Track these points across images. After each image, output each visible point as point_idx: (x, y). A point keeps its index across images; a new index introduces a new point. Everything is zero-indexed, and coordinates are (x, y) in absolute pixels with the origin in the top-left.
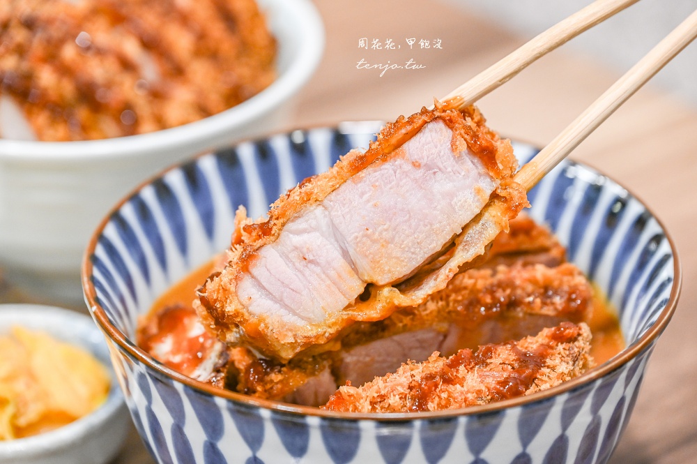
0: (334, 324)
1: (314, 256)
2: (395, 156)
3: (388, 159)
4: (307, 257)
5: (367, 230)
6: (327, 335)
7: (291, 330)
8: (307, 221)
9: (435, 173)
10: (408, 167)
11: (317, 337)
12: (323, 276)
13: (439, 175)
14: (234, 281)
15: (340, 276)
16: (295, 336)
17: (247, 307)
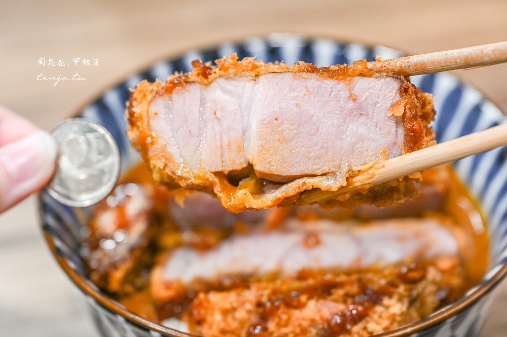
0: (199, 177)
1: (222, 116)
2: (341, 79)
3: (335, 78)
4: (217, 113)
5: (276, 119)
6: (189, 182)
7: (166, 159)
8: (236, 86)
9: (362, 114)
10: (344, 94)
11: (181, 178)
12: (218, 137)
13: (363, 118)
14: (154, 92)
15: (229, 145)
16: (165, 166)
17: (150, 119)
